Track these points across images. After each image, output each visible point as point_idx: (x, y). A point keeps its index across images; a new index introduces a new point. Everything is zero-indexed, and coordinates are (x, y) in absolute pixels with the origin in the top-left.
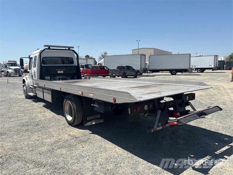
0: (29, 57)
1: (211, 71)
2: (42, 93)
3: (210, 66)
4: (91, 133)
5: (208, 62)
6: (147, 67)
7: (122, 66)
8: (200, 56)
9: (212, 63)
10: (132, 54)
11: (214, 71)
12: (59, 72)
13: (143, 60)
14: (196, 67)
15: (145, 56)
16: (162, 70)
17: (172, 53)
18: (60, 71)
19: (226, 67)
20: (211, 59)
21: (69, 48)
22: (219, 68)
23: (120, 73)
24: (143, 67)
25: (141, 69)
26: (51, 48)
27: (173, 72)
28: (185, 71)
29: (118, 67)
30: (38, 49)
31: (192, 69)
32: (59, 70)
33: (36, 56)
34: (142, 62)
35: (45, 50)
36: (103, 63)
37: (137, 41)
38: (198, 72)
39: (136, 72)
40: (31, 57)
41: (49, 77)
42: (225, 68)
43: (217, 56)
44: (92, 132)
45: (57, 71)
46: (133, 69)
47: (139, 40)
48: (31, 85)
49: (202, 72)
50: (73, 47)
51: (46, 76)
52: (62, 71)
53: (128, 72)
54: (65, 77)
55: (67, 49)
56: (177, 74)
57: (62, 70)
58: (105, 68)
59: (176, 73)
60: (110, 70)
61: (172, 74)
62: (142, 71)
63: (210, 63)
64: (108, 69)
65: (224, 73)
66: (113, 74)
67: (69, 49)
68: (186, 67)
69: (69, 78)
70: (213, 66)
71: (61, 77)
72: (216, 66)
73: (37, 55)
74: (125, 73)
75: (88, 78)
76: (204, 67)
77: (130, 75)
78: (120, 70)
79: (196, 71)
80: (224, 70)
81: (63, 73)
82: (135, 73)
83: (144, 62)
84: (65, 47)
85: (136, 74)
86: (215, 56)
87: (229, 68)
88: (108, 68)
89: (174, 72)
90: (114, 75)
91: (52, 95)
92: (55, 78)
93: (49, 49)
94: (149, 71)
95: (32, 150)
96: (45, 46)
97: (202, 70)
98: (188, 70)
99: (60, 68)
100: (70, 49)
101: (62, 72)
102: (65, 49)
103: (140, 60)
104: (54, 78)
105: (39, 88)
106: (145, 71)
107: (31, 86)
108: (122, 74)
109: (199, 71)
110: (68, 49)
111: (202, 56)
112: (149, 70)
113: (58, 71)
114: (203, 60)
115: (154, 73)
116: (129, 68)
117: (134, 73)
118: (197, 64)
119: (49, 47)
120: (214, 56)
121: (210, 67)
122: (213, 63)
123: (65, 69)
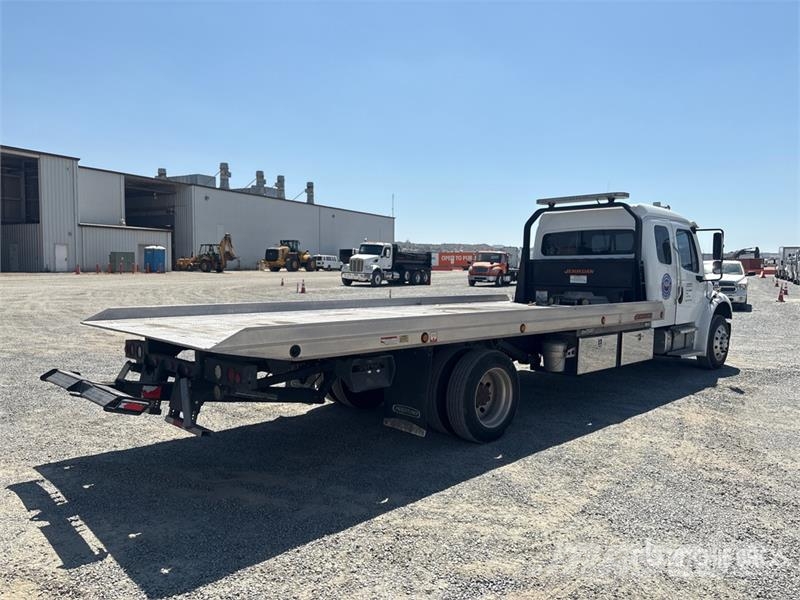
12: (574, 279)
18: (577, 277)
21: (611, 198)
26: (556, 205)
32: (574, 274)
41: (545, 294)
45: (569, 276)
50: (626, 195)
51: (539, 290)
52: (582, 277)
54: (591, 295)
55: (602, 202)
57: (584, 274)
67: (611, 203)
71: (580, 295)
81: (586, 282)
93: (552, 208)
96: (539, 202)
99: (579, 267)
100: (615, 201)
101: (583, 280)
102: (595, 202)
110: (608, 202)
113: (572, 277)
119: (551, 204)
123: (592, 271)
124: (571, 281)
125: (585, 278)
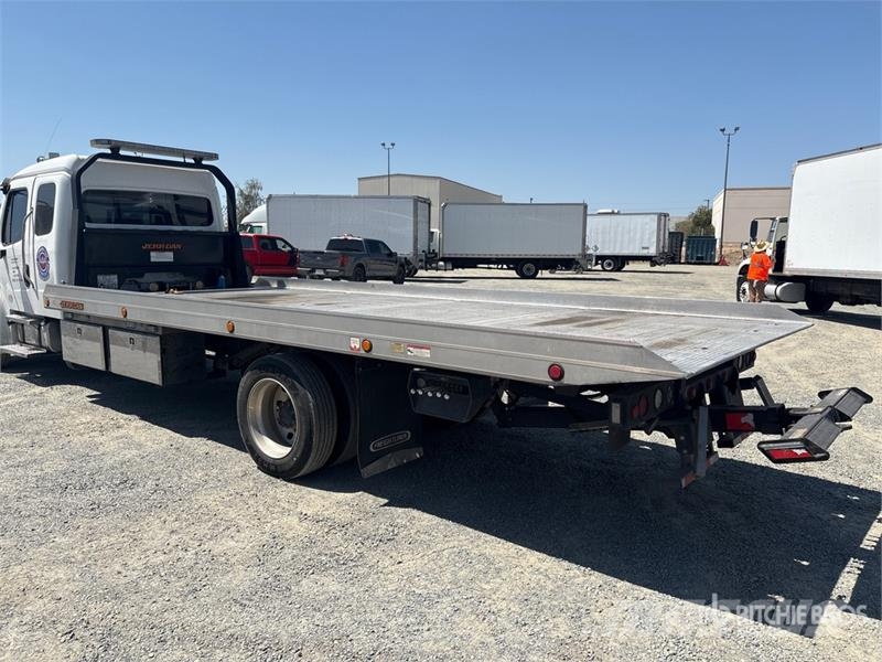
0: (6, 188)
1: (646, 266)
2: (98, 347)
3: (643, 248)
4: (385, 505)
5: (638, 236)
6: (435, 246)
7: (350, 238)
8: (613, 213)
9: (650, 239)
10: (357, 194)
11: (657, 268)
12: (155, 257)
13: (422, 218)
14: (599, 253)
15: (430, 204)
16: (488, 261)
17: (501, 197)
18: (160, 254)
19: (687, 256)
20: (647, 227)
21: (198, 160)
22: (673, 258)
23: (342, 265)
24: (422, 246)
25: (416, 254)
26: (122, 152)
27: (527, 267)
28: (568, 263)
29: (333, 244)
30: (53, 156)
31: (588, 258)
32: (156, 250)
33: (52, 185)
34: (420, 225)
35: (99, 160)
36: (265, 225)
37: (384, 145)
38: (604, 270)
39: (402, 265)
40: (14, 185)
41: (114, 278)
42: (686, 259)
43: (666, 215)
44: (386, 501)
45: (148, 252)
46: (391, 254)
47: (393, 145)
48: (13, 312)
49: (619, 269)
50: (215, 157)
51: (101, 273)
52: (167, 253)
53: (372, 265)
54: (179, 277)
55: (188, 160)
56: (539, 275)
57: (170, 250)
58: (280, 245)
59: (537, 273)
60: (303, 252)
61: (523, 276)
62: (421, 261)
63: (643, 237)
64: (288, 249)
65: (689, 275)
66: (313, 270)
67: (198, 164)
68: (571, 250)
69: (199, 284)
70: (652, 251)
71: (164, 277)
72: (663, 252)
73: (59, 179)
74: (360, 266)
75: (276, 286)
76: (626, 252)
77: (378, 274)
78: (344, 256)
79: (599, 267)
80: (680, 263)
81: (172, 260)
82: (396, 267)
83: (426, 225)
84: (183, 153)
85: (402, 272)
86: (660, 215)
87: (698, 258)
88: (290, 246)
89: (528, 269)
90: (319, 272)
91: (163, 352)
92: (138, 280)
93: (115, 155)
94: (441, 263)
95: (190, 592)
96: (98, 142)
97: (619, 262)
98: (578, 263)
99: (163, 240)
100: (204, 162)
101: (168, 257)
102: (182, 160)
103: (412, 219)
104: (136, 282)
105: (79, 325)
106: (430, 260)
107: (15, 316)
108: (350, 268)
109: (609, 265)
110: (193, 161)
111: (618, 213)
112: (442, 259)
113: (152, 254)
114: (623, 228)
115: (460, 270)
116: (375, 246)
117: (393, 270)
118: (603, 242)
119: (115, 150)
120: (656, 217)
121: (645, 253)
122: (655, 239)
123: (179, 246)
124: (152, 260)
125: (171, 254)
